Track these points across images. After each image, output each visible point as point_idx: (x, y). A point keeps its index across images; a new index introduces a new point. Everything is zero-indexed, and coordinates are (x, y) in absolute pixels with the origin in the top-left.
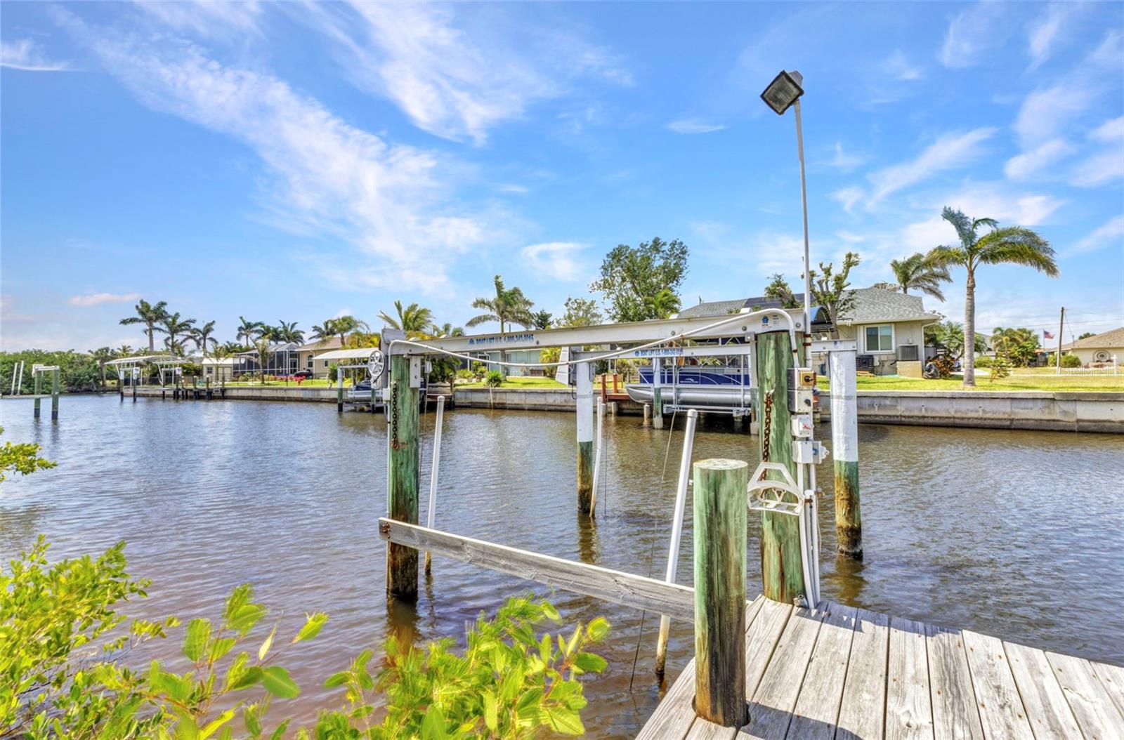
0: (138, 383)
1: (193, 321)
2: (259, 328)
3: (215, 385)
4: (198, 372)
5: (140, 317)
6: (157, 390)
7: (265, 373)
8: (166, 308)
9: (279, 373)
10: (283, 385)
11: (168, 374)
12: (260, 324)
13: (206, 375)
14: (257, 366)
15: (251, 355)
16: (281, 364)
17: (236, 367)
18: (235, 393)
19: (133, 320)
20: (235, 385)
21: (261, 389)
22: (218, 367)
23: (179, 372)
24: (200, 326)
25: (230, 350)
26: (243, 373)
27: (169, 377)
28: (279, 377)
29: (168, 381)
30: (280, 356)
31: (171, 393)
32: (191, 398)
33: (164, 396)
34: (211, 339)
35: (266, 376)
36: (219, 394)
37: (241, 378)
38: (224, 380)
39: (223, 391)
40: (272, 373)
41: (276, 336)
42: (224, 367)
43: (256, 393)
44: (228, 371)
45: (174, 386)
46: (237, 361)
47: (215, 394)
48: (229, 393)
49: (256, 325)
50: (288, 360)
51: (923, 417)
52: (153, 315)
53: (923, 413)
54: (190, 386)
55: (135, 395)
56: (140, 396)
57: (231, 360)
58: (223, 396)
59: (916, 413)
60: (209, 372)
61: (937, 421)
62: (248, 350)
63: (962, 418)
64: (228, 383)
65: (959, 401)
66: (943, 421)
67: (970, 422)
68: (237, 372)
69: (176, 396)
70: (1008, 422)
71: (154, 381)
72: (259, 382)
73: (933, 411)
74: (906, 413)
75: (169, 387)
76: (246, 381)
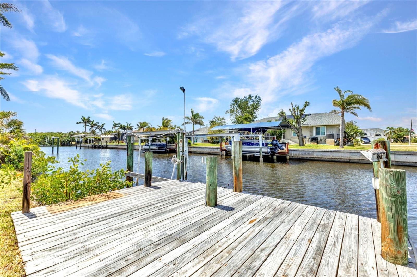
1: (98, 123)
3: (104, 144)
4: (99, 140)
5: (82, 122)
6: (87, 145)
7: (119, 140)
8: (90, 119)
12: (119, 124)
13: (102, 140)
14: (117, 138)
15: (115, 134)
17: (111, 138)
18: (110, 147)
19: (80, 123)
20: (112, 144)
21: (118, 145)
22: (105, 138)
24: (100, 124)
25: (109, 132)
26: (113, 140)
27: (91, 141)
29: (90, 142)
31: (91, 146)
32: (97, 148)
33: (89, 147)
34: (104, 129)
35: (119, 141)
37: (112, 142)
39: (107, 146)
40: (122, 140)
41: (124, 128)
42: (107, 138)
43: (116, 147)
44: (109, 139)
45: (92, 144)
46: (111, 136)
47: (104, 147)
48: (108, 147)
51: (322, 158)
52: (86, 121)
53: (322, 157)
54: (97, 144)
55: (80, 147)
56: (82, 147)
57: (109, 136)
58: (106, 147)
59: (320, 157)
60: (103, 139)
61: (326, 159)
62: (115, 132)
63: (334, 159)
64: (108, 143)
65: (333, 153)
66: (328, 160)
67: (337, 160)
68: (111, 140)
69: (92, 147)
70: (349, 160)
71: (86, 142)
72: (117, 143)
73: (325, 156)
74: (316, 157)
75: (90, 144)
76: (114, 142)
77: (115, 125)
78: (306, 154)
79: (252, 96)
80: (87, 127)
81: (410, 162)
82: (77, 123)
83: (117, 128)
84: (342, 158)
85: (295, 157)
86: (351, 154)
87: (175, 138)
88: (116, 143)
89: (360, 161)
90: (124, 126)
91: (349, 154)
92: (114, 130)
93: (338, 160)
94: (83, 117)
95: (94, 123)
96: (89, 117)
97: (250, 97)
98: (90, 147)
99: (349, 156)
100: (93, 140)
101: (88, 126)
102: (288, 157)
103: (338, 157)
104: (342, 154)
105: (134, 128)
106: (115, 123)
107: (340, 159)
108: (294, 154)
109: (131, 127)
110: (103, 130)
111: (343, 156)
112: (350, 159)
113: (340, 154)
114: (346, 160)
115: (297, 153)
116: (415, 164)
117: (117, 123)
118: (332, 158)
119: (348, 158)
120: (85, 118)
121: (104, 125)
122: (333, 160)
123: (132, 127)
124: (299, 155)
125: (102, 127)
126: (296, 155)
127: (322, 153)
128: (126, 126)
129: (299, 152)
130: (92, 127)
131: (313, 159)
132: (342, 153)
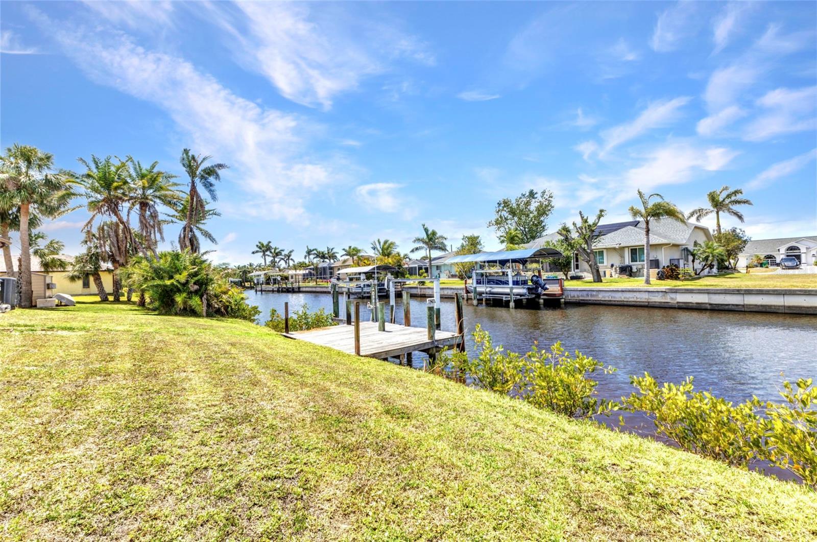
0: (263, 284)
1: (283, 250)
2: (315, 252)
3: (296, 285)
4: (287, 278)
5: (258, 249)
6: (270, 287)
7: (317, 278)
8: (271, 244)
9: (324, 278)
10: (325, 284)
11: (275, 280)
12: (316, 249)
13: (291, 280)
14: (314, 275)
15: (311, 269)
16: (325, 273)
17: (304, 275)
18: (304, 289)
19: (257, 252)
20: (307, 284)
21: (316, 287)
22: (296, 275)
23: (279, 278)
24: (286, 252)
25: (301, 265)
26: (307, 278)
27: (275, 281)
28: (324, 280)
29: (275, 283)
30: (324, 268)
31: (276, 289)
32: (285, 292)
33: (273, 291)
34: (292, 259)
35: (318, 280)
36: (297, 290)
37: (307, 281)
38: (299, 282)
39: (299, 288)
40: (321, 278)
41: (323, 256)
42: (298, 275)
43: (314, 289)
44: (301, 277)
45: (277, 285)
46: (304, 272)
47: (295, 290)
48: (301, 289)
49: (313, 250)
50: (328, 271)
51: (610, 301)
52: (264, 249)
53: (610, 299)
54: (284, 286)
55: (262, 291)
56: (264, 291)
57: (302, 272)
58: (298, 291)
59: (607, 299)
60: (292, 278)
61: (616, 303)
62: (309, 266)
63: (627, 301)
64: (301, 284)
65: (625, 293)
66: (619, 303)
67: (631, 303)
68: (305, 277)
69: (278, 291)
70: (647, 304)
71: (268, 283)
72: (315, 283)
73: (614, 297)
74: (603, 299)
75: (275, 286)
76: (309, 282)
77: (309, 252)
78: (588, 295)
79: (535, 191)
80: (267, 257)
81: (729, 305)
82: (253, 253)
83: (312, 257)
84: (638, 300)
85: (573, 300)
86: (650, 294)
87: (401, 273)
88: (312, 284)
89: (662, 305)
90: (323, 253)
91: (647, 293)
92: (307, 261)
93: (633, 303)
94: (260, 243)
95: (277, 251)
96: (270, 242)
97: (532, 194)
98: (275, 291)
99: (647, 297)
100: (279, 279)
101: (269, 256)
102: (563, 300)
103: (632, 300)
104: (638, 295)
105: (338, 256)
106: (310, 248)
107: (635, 302)
108: (572, 295)
109: (334, 253)
110: (290, 261)
111: (638, 297)
112: (649, 302)
113: (635, 294)
114: (642, 304)
115: (576, 294)
116: (735, 307)
117: (312, 249)
118: (625, 300)
119: (646, 300)
120: (263, 245)
121: (292, 253)
122: (625, 303)
123: (336, 254)
124: (578, 296)
125: (289, 257)
126: (574, 296)
127: (610, 293)
128: (326, 252)
129: (578, 293)
130: (274, 257)
131: (598, 302)
132: (638, 293)
